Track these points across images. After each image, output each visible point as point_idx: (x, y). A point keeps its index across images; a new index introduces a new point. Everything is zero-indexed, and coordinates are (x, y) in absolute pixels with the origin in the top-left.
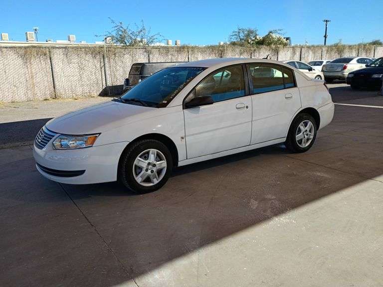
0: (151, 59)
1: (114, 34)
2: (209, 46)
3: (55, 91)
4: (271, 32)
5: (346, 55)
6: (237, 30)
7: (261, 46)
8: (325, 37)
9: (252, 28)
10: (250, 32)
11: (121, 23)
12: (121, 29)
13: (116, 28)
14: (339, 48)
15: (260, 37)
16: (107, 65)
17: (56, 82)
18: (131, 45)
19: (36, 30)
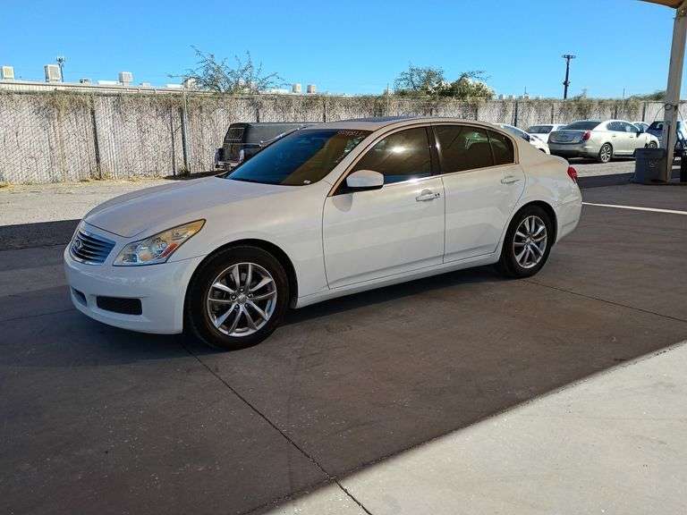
0: (261, 117)
1: (200, 73)
3: (99, 167)
4: (464, 75)
5: (593, 118)
6: (407, 71)
7: (448, 98)
8: (566, 84)
9: (435, 68)
10: (430, 75)
11: (212, 56)
12: (213, 65)
13: (204, 64)
14: (582, 107)
15: (448, 82)
16: (187, 126)
17: (102, 152)
18: (229, 92)
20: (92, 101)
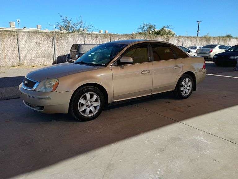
0: (85, 42)
1: (62, 24)
2: (124, 34)
3: (20, 61)
4: (164, 27)
5: (212, 43)
6: (142, 25)
7: (158, 36)
8: (198, 31)
9: (152, 24)
10: (151, 27)
11: (66, 17)
12: (67, 21)
13: (63, 21)
14: (207, 39)
15: (157, 30)
16: (56, 44)
17: (21, 55)
18: (73, 32)
19: (18, 21)
20: (17, 35)
